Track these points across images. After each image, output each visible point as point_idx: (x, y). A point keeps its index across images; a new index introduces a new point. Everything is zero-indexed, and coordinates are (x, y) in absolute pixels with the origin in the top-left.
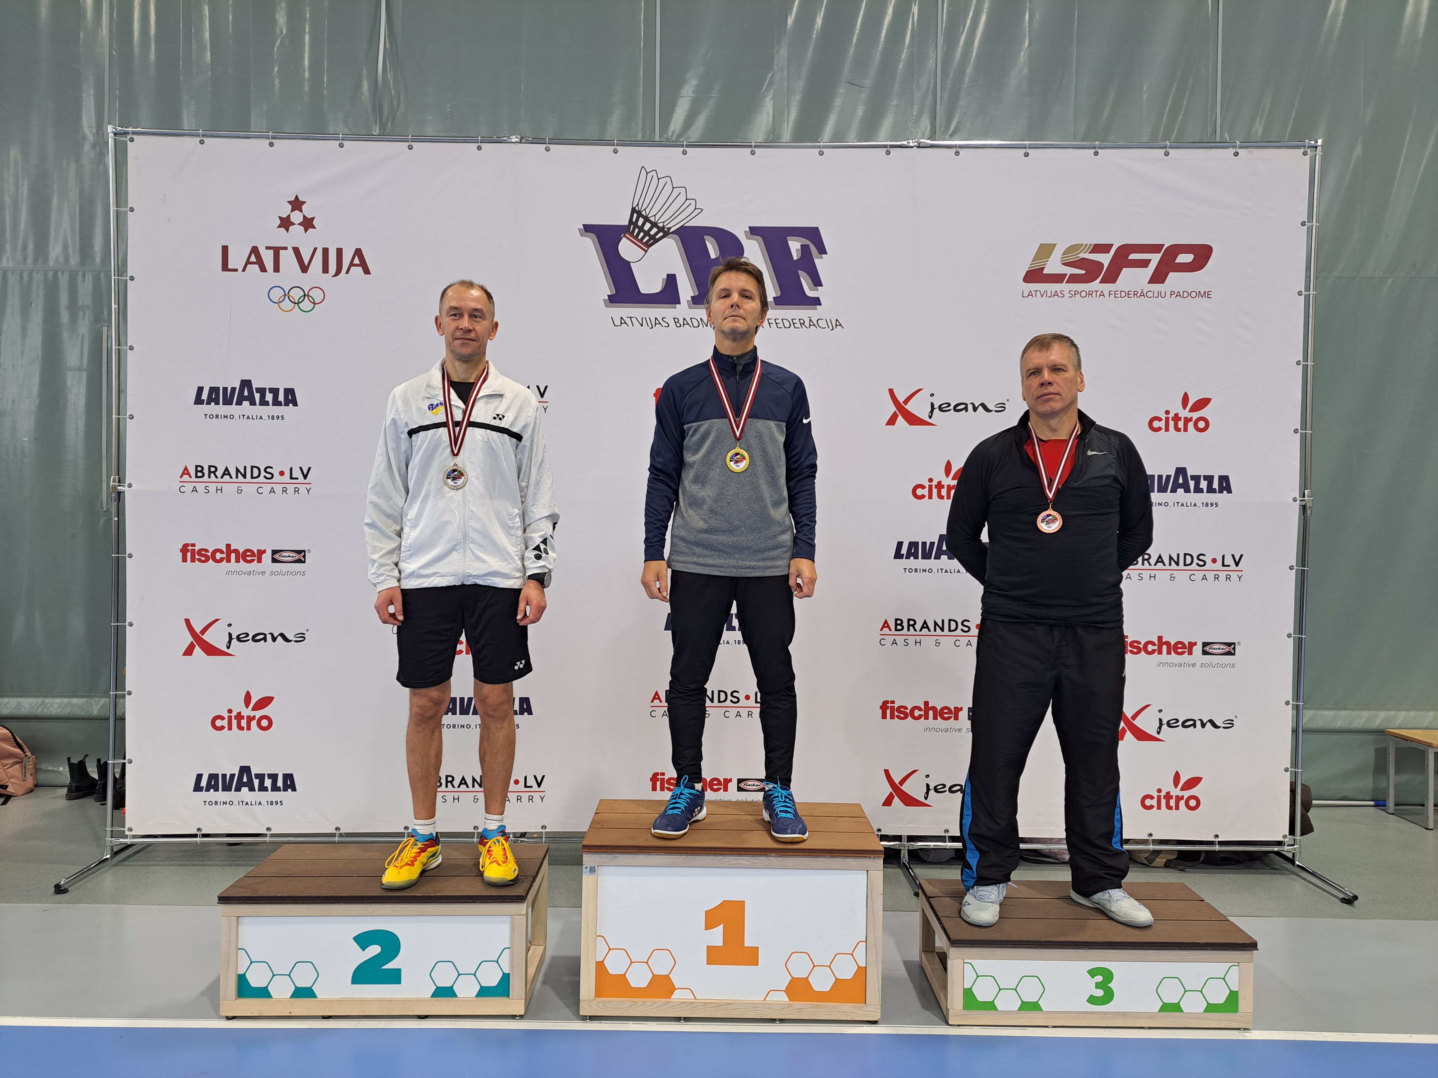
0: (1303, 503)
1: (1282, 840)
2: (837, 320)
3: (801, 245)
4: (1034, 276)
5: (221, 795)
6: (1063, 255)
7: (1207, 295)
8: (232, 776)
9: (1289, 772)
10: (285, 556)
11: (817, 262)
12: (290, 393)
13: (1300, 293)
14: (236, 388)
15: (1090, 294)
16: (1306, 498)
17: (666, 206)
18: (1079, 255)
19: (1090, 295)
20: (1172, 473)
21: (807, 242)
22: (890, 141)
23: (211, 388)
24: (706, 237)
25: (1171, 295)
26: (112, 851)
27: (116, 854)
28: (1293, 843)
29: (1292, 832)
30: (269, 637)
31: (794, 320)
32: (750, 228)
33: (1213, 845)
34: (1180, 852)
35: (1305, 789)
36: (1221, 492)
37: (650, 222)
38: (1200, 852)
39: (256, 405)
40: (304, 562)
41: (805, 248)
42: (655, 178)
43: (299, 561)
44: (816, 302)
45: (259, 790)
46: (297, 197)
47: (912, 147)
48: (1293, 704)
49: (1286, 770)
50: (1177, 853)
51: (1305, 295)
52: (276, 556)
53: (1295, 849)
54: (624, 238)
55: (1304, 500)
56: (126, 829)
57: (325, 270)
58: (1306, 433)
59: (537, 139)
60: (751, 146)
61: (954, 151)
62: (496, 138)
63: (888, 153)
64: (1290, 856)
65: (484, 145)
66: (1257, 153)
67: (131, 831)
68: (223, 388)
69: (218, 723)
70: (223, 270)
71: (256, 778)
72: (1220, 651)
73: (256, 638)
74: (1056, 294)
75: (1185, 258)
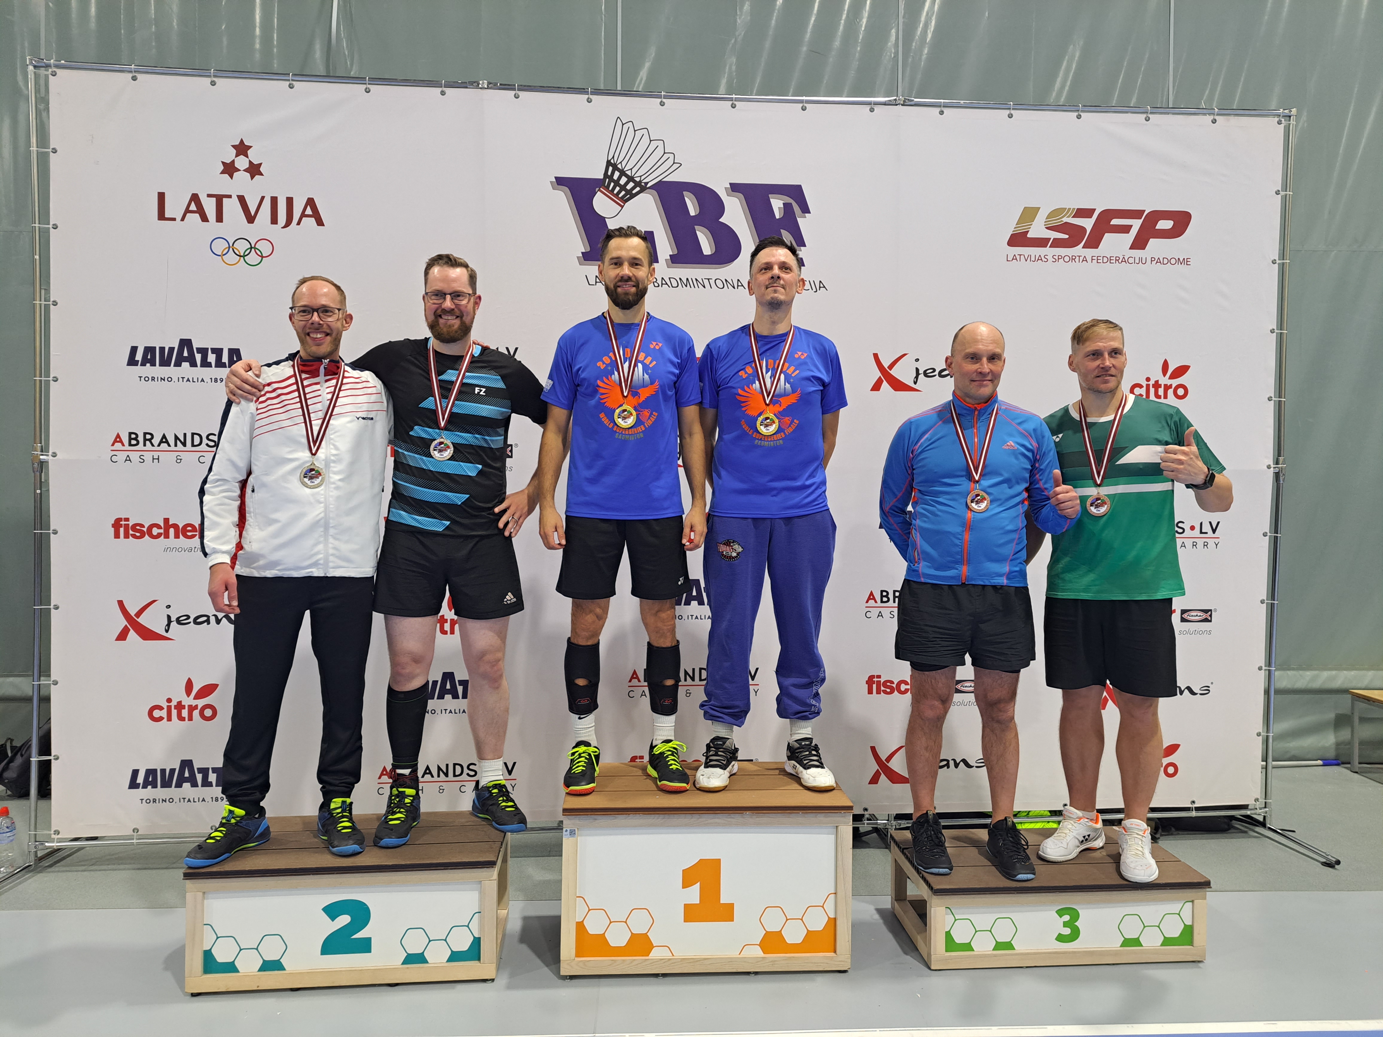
0: (1277, 470)
1: (1255, 803)
2: (820, 282)
3: (784, 204)
4: (1018, 239)
5: (160, 792)
6: (1046, 219)
7: (1186, 262)
8: (173, 771)
9: (1261, 738)
11: (800, 220)
12: (234, 352)
13: (1275, 262)
14: (174, 348)
15: (1073, 259)
16: (1280, 465)
17: (643, 160)
18: (1063, 219)
19: (1073, 261)
21: (789, 200)
23: (146, 348)
25: (1151, 261)
26: (37, 856)
27: (40, 860)
28: (1264, 806)
30: (213, 619)
32: (730, 184)
33: (1190, 811)
37: (627, 176)
39: (197, 366)
41: (787, 207)
42: (631, 129)
45: (203, 786)
46: (242, 140)
47: (899, 105)
48: (1265, 670)
51: (1280, 264)
53: (1266, 813)
54: (599, 192)
55: (1278, 467)
56: (52, 831)
57: (274, 220)
58: (1280, 401)
59: (505, 85)
60: (731, 99)
61: (938, 110)
62: (462, 83)
63: (872, 110)
64: (1261, 819)
65: (448, 90)
66: (1234, 121)
67: (58, 834)
68: (160, 348)
69: (157, 714)
70: (159, 219)
71: (199, 773)
72: (1197, 618)
73: (198, 620)
74: (1040, 258)
75: (1164, 225)
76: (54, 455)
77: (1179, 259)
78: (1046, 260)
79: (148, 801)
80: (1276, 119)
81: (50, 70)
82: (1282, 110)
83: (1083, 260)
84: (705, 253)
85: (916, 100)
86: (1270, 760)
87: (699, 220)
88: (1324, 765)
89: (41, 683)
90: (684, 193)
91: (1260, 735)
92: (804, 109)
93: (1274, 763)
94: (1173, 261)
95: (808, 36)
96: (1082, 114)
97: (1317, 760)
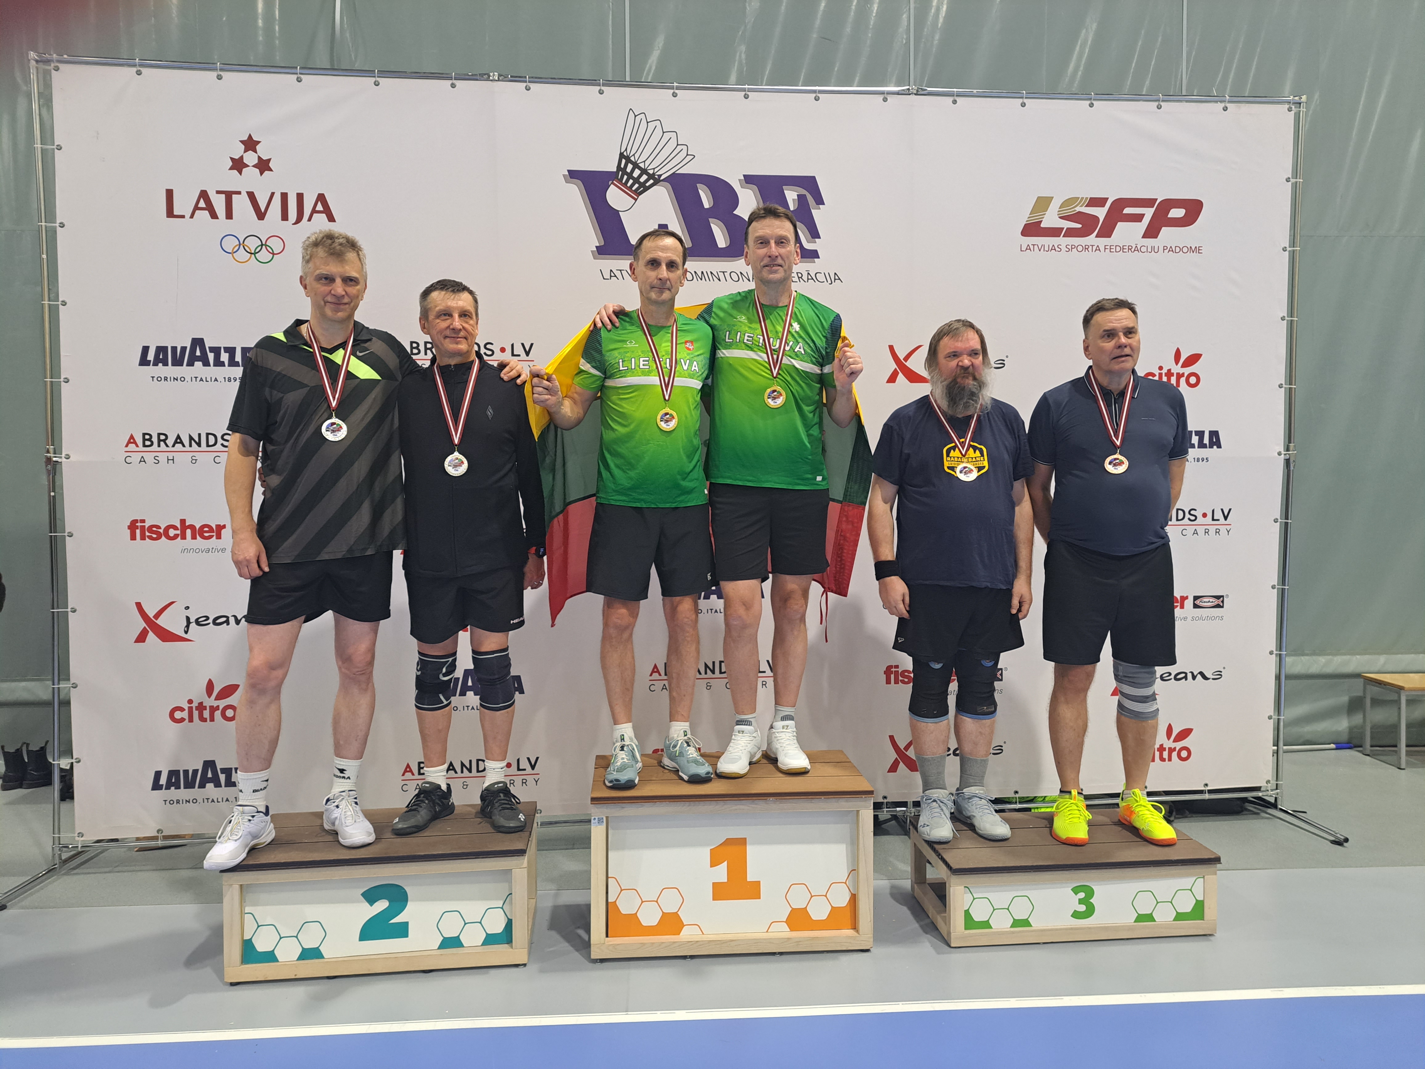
0: (1287, 457)
1: (1266, 785)
2: (835, 274)
3: (798, 195)
4: (1032, 229)
5: (183, 793)
6: (1060, 208)
7: (1198, 250)
8: (195, 772)
11: (814, 212)
14: (186, 347)
15: (1086, 248)
16: (1290, 452)
17: (655, 153)
18: (1076, 209)
19: (1086, 250)
21: (804, 192)
23: (157, 347)
25: (1164, 249)
26: (61, 859)
27: (65, 862)
28: (1276, 787)
30: (232, 620)
32: (744, 176)
33: (1203, 793)
36: (1211, 447)
37: (640, 168)
39: (210, 366)
41: (801, 198)
42: (644, 122)
44: (814, 255)
45: (226, 786)
46: (250, 135)
47: (912, 94)
48: (1276, 654)
51: (1290, 251)
53: (1277, 794)
54: (612, 185)
55: (1288, 454)
56: (76, 834)
57: (285, 217)
58: (1290, 388)
59: (516, 77)
60: (744, 90)
61: (951, 99)
62: (472, 75)
63: (885, 99)
64: (1272, 800)
65: (458, 83)
66: (1245, 108)
67: (82, 837)
68: (172, 347)
69: (178, 715)
70: (168, 217)
71: (222, 773)
72: (1209, 604)
73: (219, 621)
74: (1053, 248)
75: (1177, 213)
76: (68, 457)
77: (1191, 247)
78: (1059, 250)
79: (172, 802)
80: (1287, 106)
81: (53, 65)
82: (1292, 97)
83: (1096, 250)
84: (719, 246)
85: (929, 89)
86: (1281, 743)
87: (714, 212)
88: (1337, 749)
89: (60, 686)
90: (698, 185)
91: (1271, 718)
92: (817, 99)
93: (1285, 747)
94: (1185, 250)
95: (818, 22)
96: (1094, 102)
97: (1329, 744)
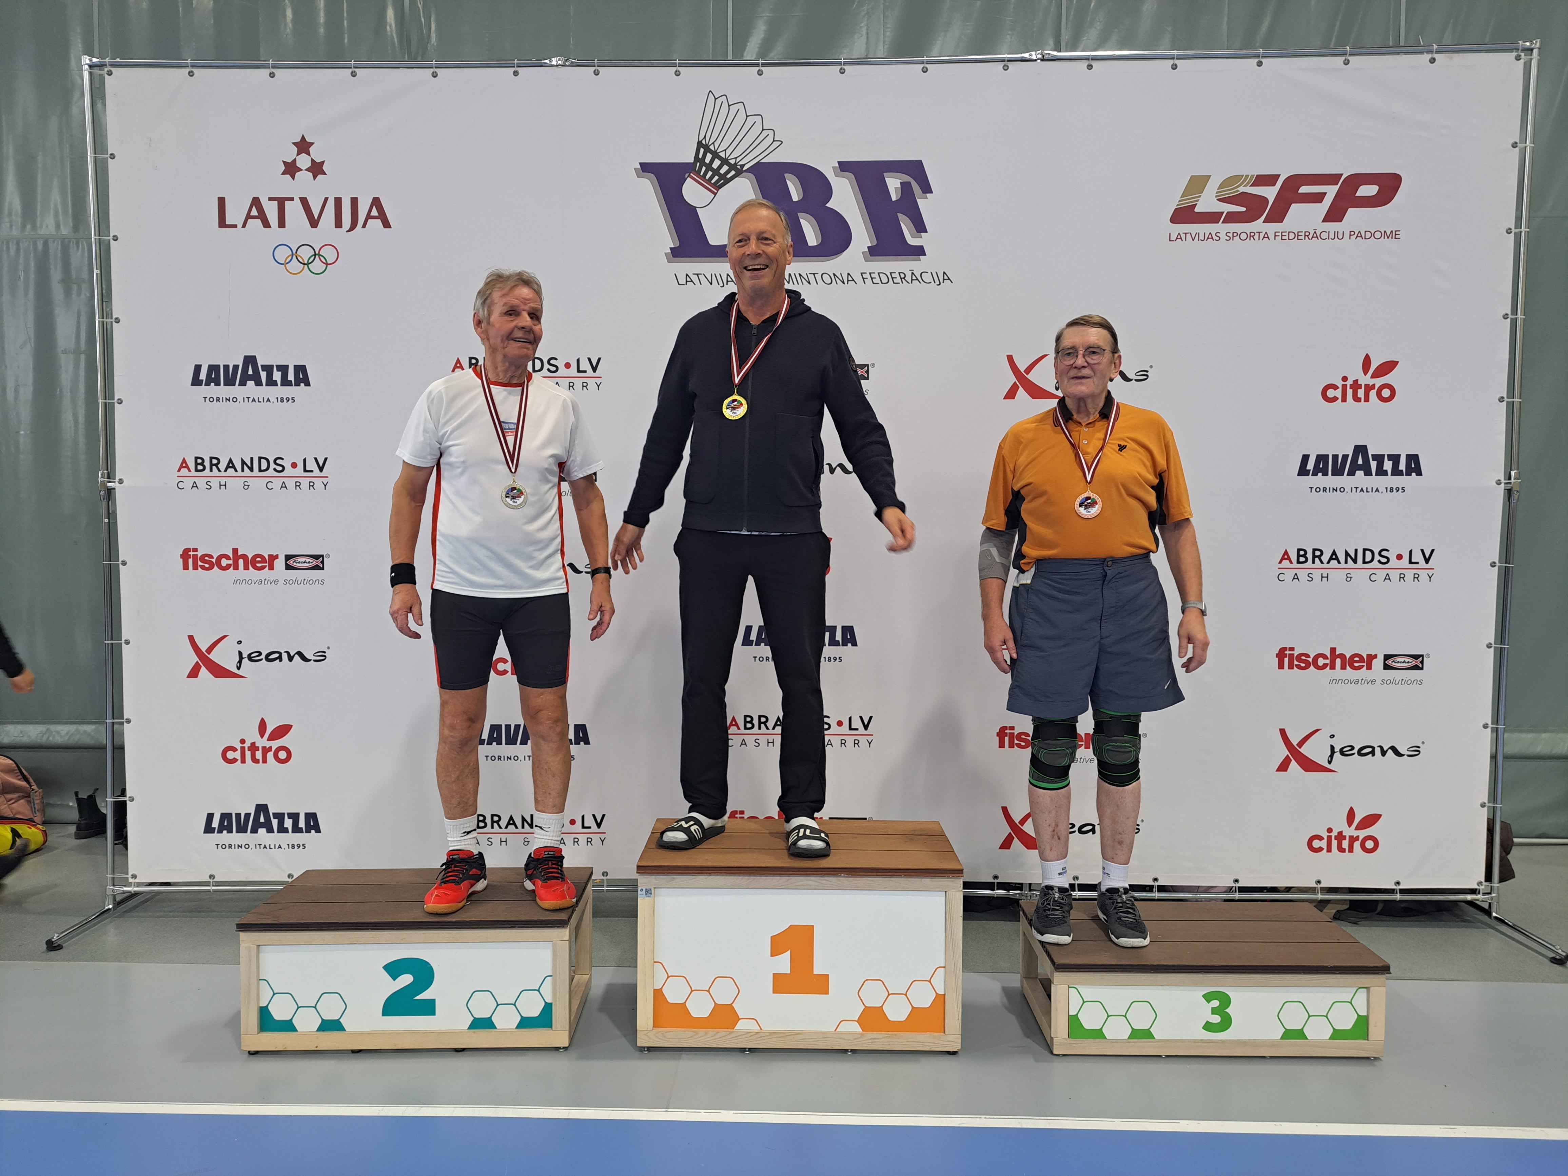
0: (1509, 487)
1: (1477, 887)
2: (944, 273)
3: (901, 183)
4: (1183, 215)
5: (235, 838)
6: (1218, 189)
7: (1394, 235)
8: (248, 815)
9: (1486, 808)
10: (301, 562)
11: (920, 202)
12: (301, 370)
13: (1509, 231)
14: (238, 366)
15: (1251, 236)
16: (1513, 480)
17: (737, 141)
18: (1238, 189)
19: (1252, 238)
20: (1350, 452)
21: (908, 179)
22: (1008, 54)
23: (210, 366)
24: (786, 175)
25: (1350, 235)
26: (115, 901)
27: (118, 904)
28: (1489, 891)
29: (1489, 877)
30: (285, 656)
31: (892, 274)
32: (839, 162)
33: (1394, 893)
34: (1352, 902)
35: (1506, 827)
36: (1409, 474)
37: (720, 158)
38: (1376, 902)
39: (262, 385)
40: (323, 569)
41: (905, 187)
42: (725, 105)
43: (316, 568)
44: (919, 251)
45: (279, 832)
46: (303, 137)
47: (1035, 60)
48: (1492, 728)
49: (1483, 805)
50: (1349, 902)
51: (1515, 233)
52: (291, 562)
53: (1492, 898)
54: (689, 179)
55: (1510, 483)
56: (129, 876)
57: (339, 224)
58: (1513, 402)
59: (584, 61)
60: (840, 64)
61: (1086, 64)
63: (1006, 68)
64: (1485, 906)
65: (521, 70)
66: (1458, 58)
67: (137, 878)
68: (224, 366)
70: (220, 227)
71: (274, 818)
72: (1405, 665)
73: (271, 657)
74: (1210, 237)
75: (1368, 190)
76: (121, 481)
79: (224, 847)
80: (1514, 54)
81: (106, 69)
82: (1520, 42)
84: (810, 244)
85: (1054, 54)
87: (804, 206)
91: (1485, 806)
92: (925, 70)
